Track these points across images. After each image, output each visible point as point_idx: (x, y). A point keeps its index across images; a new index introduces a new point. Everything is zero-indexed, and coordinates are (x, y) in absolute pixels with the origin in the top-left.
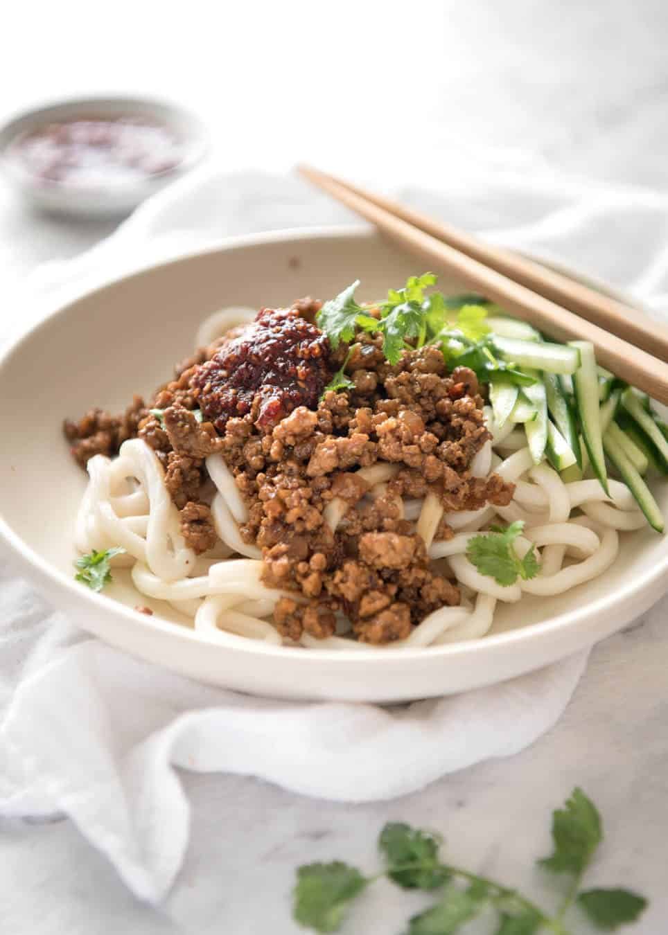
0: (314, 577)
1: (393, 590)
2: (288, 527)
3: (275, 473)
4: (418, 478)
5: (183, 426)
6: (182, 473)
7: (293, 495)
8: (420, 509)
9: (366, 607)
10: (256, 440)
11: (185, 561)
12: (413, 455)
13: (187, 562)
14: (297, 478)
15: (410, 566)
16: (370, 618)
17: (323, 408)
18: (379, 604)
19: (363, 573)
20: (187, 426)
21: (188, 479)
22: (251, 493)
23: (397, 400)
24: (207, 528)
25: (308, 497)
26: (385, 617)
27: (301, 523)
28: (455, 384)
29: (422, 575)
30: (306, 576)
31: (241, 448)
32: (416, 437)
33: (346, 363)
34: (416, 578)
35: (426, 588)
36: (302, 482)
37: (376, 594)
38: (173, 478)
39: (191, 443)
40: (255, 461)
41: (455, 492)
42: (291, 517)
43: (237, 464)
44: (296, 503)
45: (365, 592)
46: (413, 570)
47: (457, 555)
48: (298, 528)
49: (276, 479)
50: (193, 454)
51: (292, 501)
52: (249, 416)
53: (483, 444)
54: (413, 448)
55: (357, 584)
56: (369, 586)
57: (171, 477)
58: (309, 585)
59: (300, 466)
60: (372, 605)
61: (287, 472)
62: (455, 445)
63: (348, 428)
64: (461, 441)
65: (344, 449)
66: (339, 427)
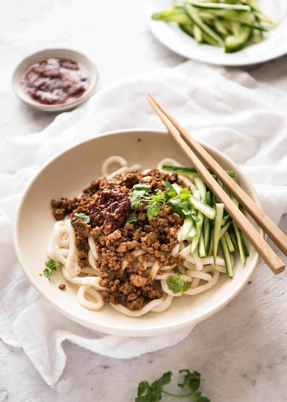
0: (114, 286)
1: (139, 293)
2: (109, 268)
3: (107, 249)
4: (152, 256)
5: (81, 228)
6: (80, 241)
7: (111, 259)
8: (153, 265)
9: (129, 298)
10: (103, 236)
11: (77, 270)
12: (151, 251)
13: (78, 271)
14: (114, 253)
15: (146, 285)
16: (130, 302)
17: (125, 229)
18: (133, 298)
19: (130, 287)
20: (82, 228)
21: (82, 242)
22: (100, 253)
23: (151, 226)
24: (86, 261)
25: (116, 260)
26: (135, 303)
27: (113, 268)
28: (172, 219)
29: (149, 289)
30: (112, 285)
31: (99, 237)
32: (153, 244)
33: (136, 210)
34: (147, 290)
35: (150, 293)
36: (115, 254)
37: (133, 294)
38: (77, 243)
39: (84, 232)
40: (102, 243)
41: (163, 262)
42: (110, 265)
43: (97, 242)
44: (111, 262)
45: (130, 293)
46: (146, 287)
47: (163, 280)
48: (112, 269)
49: (107, 251)
50: (84, 236)
51: (110, 261)
52: (102, 227)
53: (176, 246)
54: (151, 249)
55: (127, 290)
56: (132, 291)
57: (77, 242)
58: (113, 289)
59: (115, 248)
60: (131, 298)
61: (111, 249)
62: (166, 246)
63: (133, 236)
64: (168, 245)
65: (129, 245)
66: (130, 235)
